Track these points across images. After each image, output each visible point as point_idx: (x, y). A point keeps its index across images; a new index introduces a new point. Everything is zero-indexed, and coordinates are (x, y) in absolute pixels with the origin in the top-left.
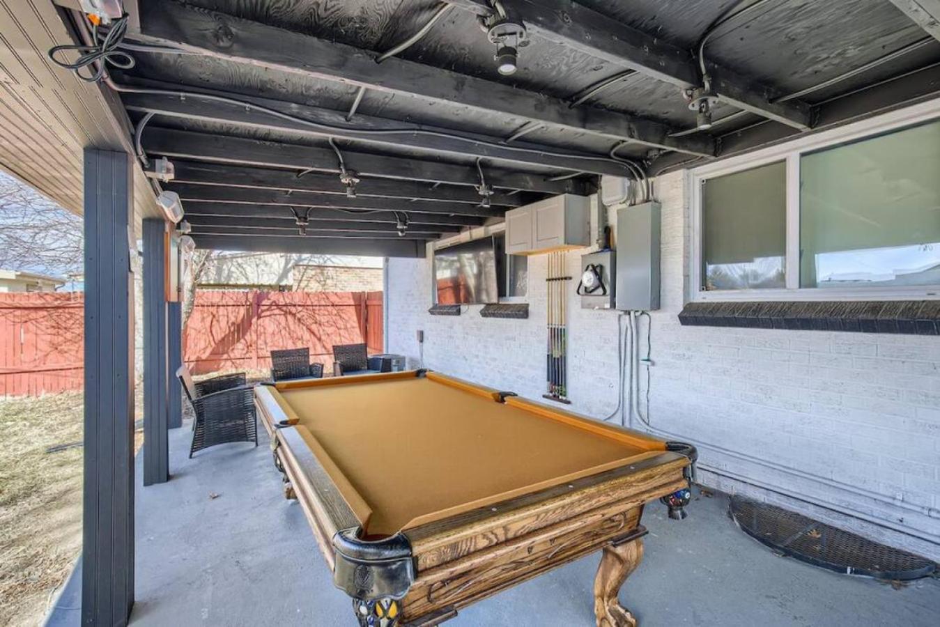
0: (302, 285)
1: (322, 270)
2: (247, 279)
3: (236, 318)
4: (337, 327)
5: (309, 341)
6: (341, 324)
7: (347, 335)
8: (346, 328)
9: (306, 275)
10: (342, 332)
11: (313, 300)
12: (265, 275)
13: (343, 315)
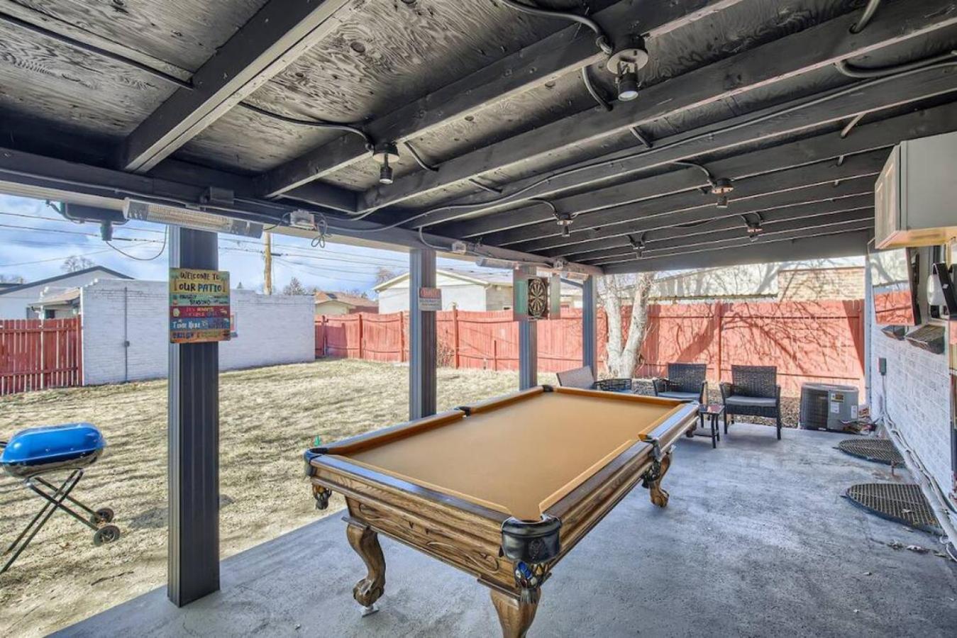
0: (789, 293)
1: (816, 274)
2: (725, 289)
3: (699, 328)
4: (818, 343)
5: (779, 357)
6: (825, 340)
7: (835, 355)
8: (833, 346)
9: (794, 282)
10: (827, 351)
11: (784, 312)
12: (745, 285)
13: (828, 330)
